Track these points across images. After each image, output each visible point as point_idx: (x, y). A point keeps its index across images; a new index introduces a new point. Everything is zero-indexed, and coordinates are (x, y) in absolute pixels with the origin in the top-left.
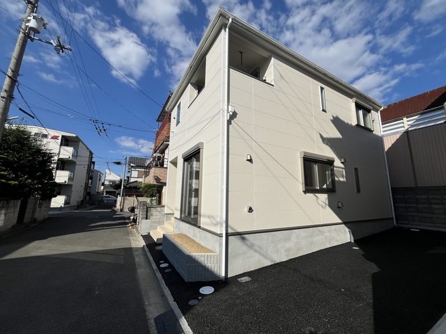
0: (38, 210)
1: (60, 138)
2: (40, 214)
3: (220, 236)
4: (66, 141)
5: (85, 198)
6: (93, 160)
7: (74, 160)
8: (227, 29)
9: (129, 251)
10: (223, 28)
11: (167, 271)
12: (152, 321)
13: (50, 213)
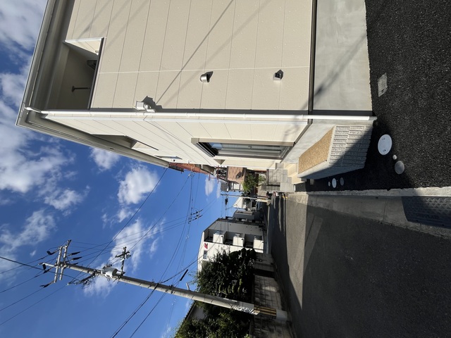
0: (264, 262)
1: (206, 243)
2: (268, 260)
3: (310, 122)
4: (209, 238)
5: (257, 224)
6: (224, 218)
7: (224, 233)
8: (43, 112)
9: (310, 209)
10: (43, 117)
11: (342, 183)
12: (412, 224)
13: (267, 252)
